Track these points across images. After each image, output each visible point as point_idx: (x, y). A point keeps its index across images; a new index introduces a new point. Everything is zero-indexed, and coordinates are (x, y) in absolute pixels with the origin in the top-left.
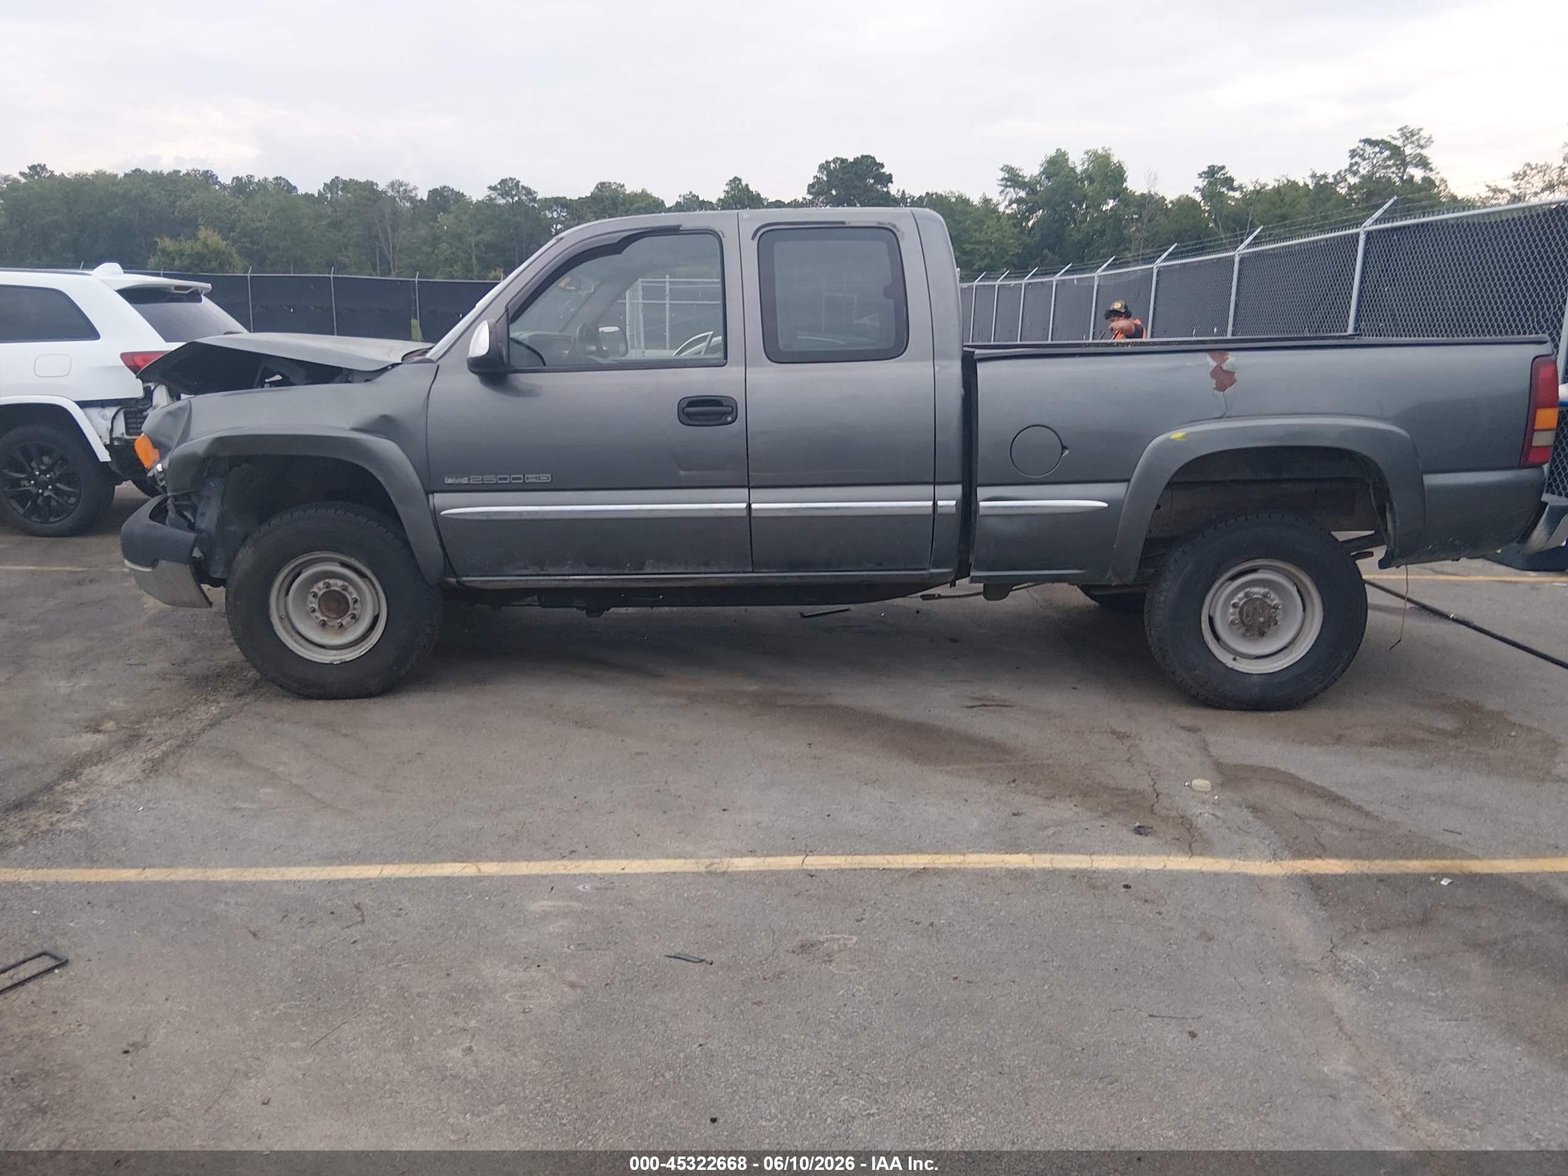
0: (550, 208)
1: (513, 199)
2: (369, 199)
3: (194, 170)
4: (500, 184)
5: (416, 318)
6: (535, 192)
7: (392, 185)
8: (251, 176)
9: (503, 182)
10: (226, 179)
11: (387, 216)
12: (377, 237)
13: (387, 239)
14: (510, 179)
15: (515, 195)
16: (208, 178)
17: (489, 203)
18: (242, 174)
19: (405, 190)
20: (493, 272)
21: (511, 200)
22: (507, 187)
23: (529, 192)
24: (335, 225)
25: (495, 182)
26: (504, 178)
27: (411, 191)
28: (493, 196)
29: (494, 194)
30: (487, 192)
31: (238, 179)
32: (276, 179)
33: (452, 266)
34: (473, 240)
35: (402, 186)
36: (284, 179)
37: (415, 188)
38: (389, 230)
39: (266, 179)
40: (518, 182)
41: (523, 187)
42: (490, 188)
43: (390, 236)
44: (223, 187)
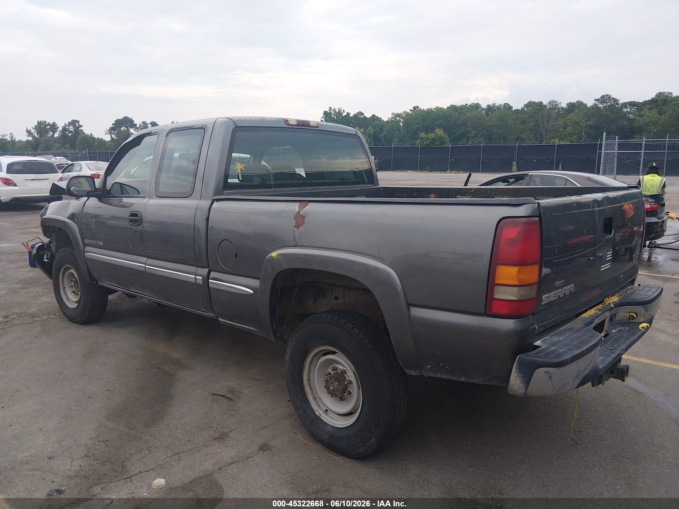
0: (626, 107)
1: (606, 104)
2: (538, 110)
3: (473, 103)
4: (601, 98)
5: (515, 161)
6: (618, 100)
7: (550, 103)
8: (495, 104)
9: (603, 97)
10: (484, 106)
11: (545, 116)
12: (539, 126)
13: (544, 127)
14: (607, 95)
15: (608, 102)
16: (477, 106)
17: (595, 107)
18: (491, 103)
19: (556, 105)
20: (553, 140)
21: (605, 105)
22: (604, 99)
23: (615, 100)
24: (523, 122)
25: (598, 97)
26: (603, 95)
27: (558, 105)
28: (596, 103)
29: (597, 103)
30: (594, 102)
31: (489, 105)
32: (505, 104)
33: (572, 137)
34: (584, 125)
35: (554, 102)
36: (508, 104)
37: (560, 103)
38: (545, 123)
39: (500, 104)
40: (611, 96)
41: (613, 98)
42: (596, 100)
43: (545, 125)
44: (483, 109)
